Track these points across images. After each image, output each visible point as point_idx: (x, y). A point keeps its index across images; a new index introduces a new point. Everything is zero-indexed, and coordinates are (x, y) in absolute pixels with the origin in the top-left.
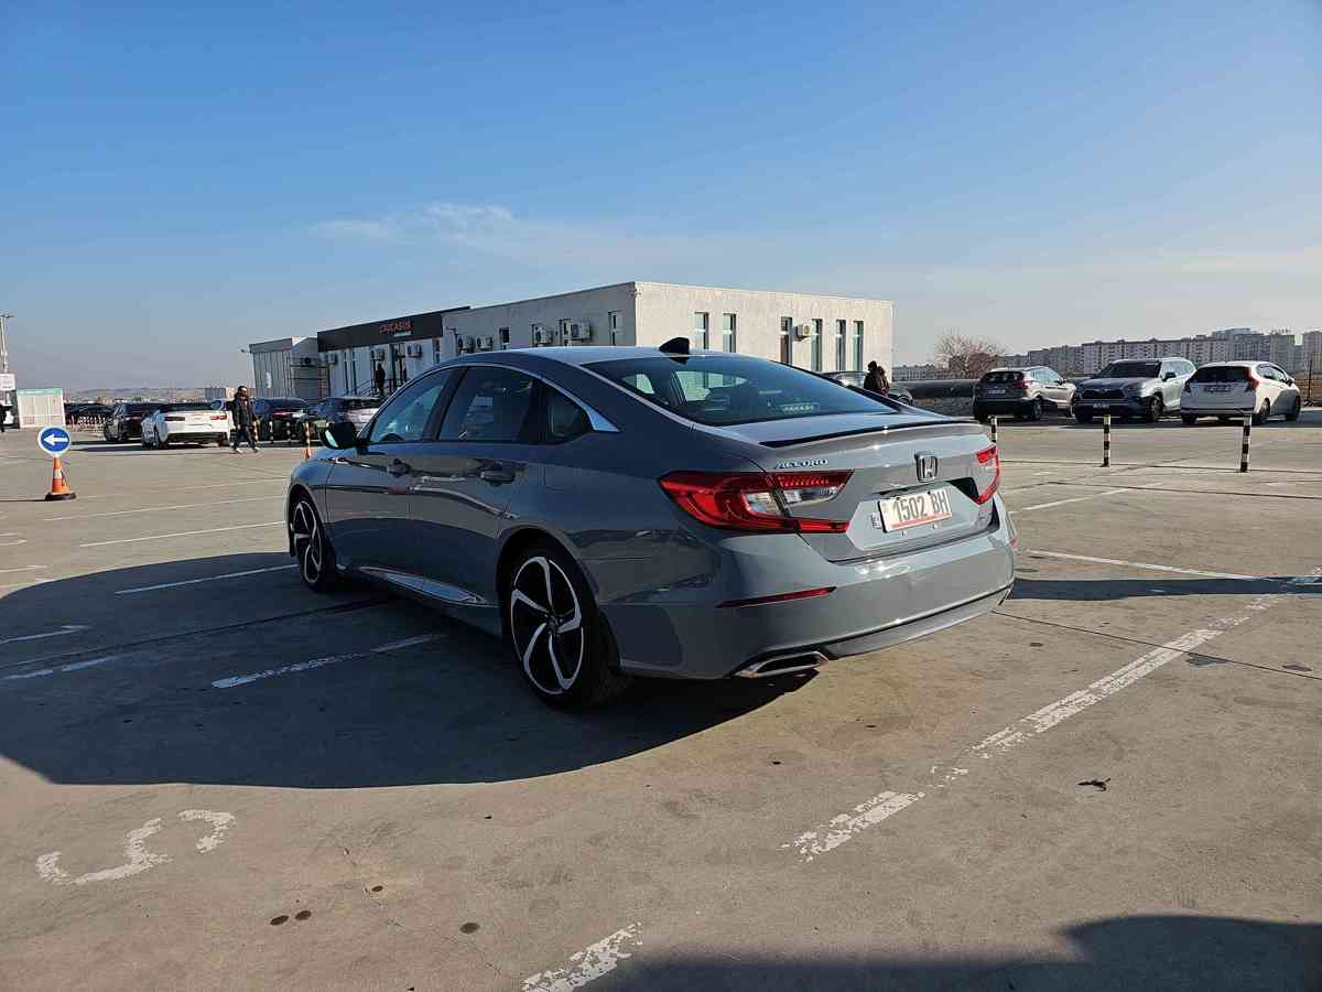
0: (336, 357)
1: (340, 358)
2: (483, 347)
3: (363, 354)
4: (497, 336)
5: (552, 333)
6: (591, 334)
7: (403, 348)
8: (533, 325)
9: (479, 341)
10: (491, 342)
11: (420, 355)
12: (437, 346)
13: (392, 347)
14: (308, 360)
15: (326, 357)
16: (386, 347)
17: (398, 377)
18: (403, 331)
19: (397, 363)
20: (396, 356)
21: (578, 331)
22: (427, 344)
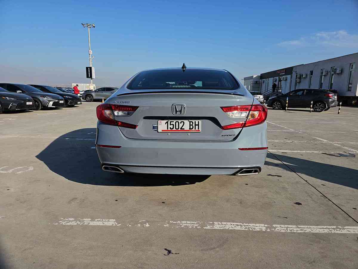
0: (264, 81)
1: (265, 81)
2: (303, 77)
3: (271, 80)
4: (309, 73)
5: (327, 72)
6: (341, 72)
7: (282, 78)
8: (321, 69)
9: (303, 75)
10: (307, 75)
11: (286, 80)
12: (292, 77)
13: (279, 77)
14: (257, 82)
15: (261, 81)
16: (278, 78)
17: (279, 86)
18: (283, 73)
19: (280, 82)
20: (280, 81)
21: (336, 71)
22: (289, 77)
